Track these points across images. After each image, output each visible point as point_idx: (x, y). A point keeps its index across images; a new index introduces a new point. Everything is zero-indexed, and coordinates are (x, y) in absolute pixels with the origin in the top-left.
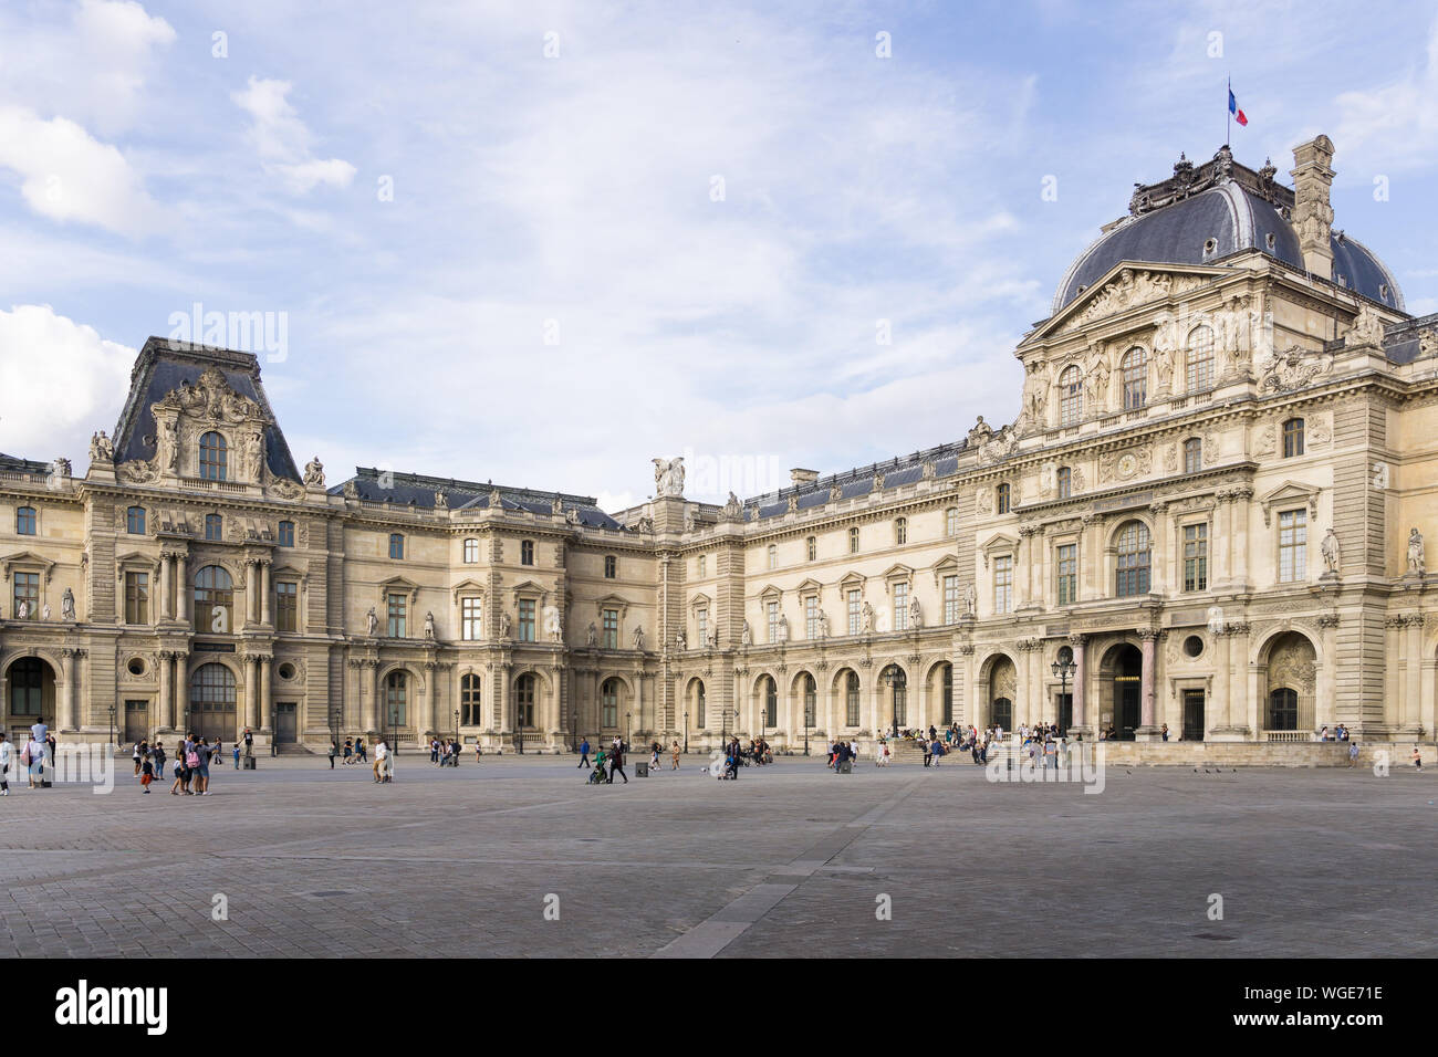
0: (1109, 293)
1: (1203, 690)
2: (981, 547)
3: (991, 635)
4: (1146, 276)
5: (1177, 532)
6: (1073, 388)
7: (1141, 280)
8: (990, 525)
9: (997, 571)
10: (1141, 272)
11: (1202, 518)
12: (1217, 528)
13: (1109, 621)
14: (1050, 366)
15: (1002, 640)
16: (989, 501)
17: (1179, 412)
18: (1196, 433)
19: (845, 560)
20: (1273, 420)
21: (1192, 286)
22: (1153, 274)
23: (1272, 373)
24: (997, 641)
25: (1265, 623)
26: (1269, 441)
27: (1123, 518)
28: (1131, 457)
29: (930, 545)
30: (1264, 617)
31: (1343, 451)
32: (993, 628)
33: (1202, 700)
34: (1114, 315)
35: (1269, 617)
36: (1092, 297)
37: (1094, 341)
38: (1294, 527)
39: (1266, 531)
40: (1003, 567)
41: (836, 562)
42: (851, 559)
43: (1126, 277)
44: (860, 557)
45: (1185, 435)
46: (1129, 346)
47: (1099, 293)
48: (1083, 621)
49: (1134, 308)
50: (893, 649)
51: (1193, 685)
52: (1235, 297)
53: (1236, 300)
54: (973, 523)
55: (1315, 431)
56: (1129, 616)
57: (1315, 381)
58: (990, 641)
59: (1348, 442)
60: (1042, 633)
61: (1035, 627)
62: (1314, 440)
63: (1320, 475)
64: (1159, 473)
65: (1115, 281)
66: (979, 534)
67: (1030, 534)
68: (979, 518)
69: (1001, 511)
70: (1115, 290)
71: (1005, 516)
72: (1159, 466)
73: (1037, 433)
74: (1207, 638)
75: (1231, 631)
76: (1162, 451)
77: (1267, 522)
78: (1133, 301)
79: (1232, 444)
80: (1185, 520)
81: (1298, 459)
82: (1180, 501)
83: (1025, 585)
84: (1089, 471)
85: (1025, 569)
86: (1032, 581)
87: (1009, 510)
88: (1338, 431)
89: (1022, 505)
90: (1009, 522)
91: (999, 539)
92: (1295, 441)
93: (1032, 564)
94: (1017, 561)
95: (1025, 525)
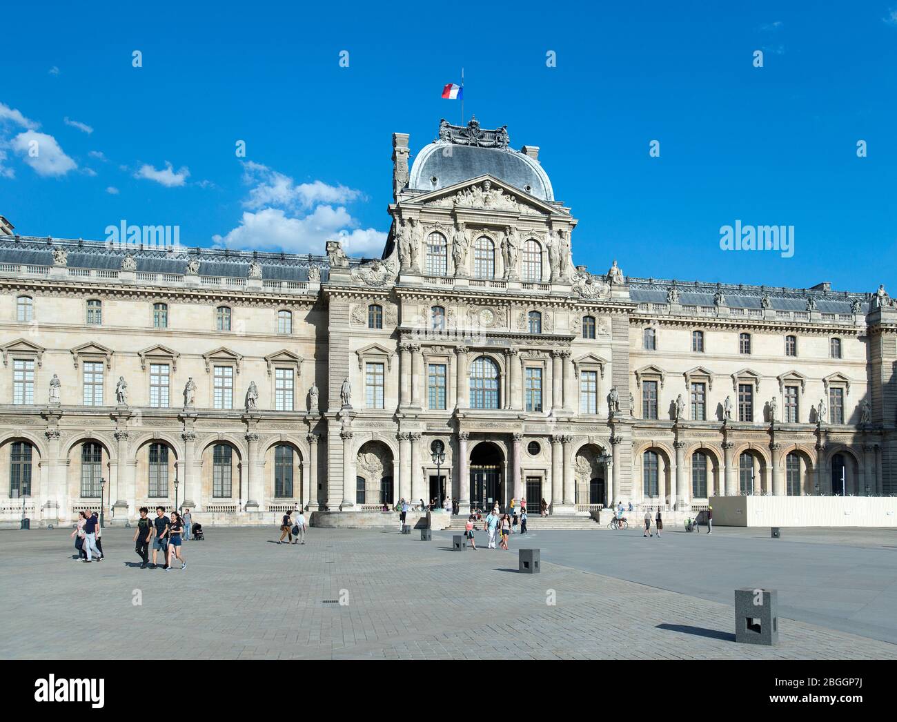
0: (472, 191)
1: (540, 478)
2: (356, 351)
3: (371, 425)
4: (501, 191)
5: (522, 370)
6: (437, 248)
7: (499, 193)
8: (364, 335)
10: (498, 187)
11: (540, 364)
13: (491, 425)
14: (421, 225)
15: (382, 430)
16: (362, 315)
17: (525, 291)
18: (538, 308)
19: (147, 332)
20: (579, 314)
21: (532, 212)
23: (576, 284)
24: (375, 430)
25: (579, 437)
26: (577, 326)
27: (481, 354)
28: (489, 312)
29: (261, 337)
30: (579, 434)
31: (618, 342)
32: (371, 418)
33: (540, 484)
34: (478, 209)
35: (583, 434)
36: (461, 190)
37: (462, 221)
38: (588, 381)
39: (576, 381)
40: (372, 371)
41: (135, 331)
42: (157, 332)
43: (488, 185)
44: (168, 332)
45: (531, 308)
46: (482, 234)
47: (466, 188)
48: (471, 423)
49: (494, 210)
50: (224, 426)
51: (535, 473)
52: (560, 230)
54: (347, 330)
55: (603, 327)
56: (507, 423)
57: (602, 298)
58: (369, 430)
59: (620, 338)
60: (422, 427)
61: (416, 422)
62: (602, 332)
63: (605, 354)
64: (515, 330)
65: (477, 185)
66: (352, 340)
67: (411, 349)
68: (353, 328)
69: (371, 326)
70: (478, 191)
71: (379, 331)
72: (514, 324)
73: (416, 273)
74: (544, 443)
75: (563, 440)
76: (516, 313)
77: (576, 375)
78: (493, 205)
79: (562, 322)
80: (529, 364)
81: (592, 341)
82: (527, 350)
83: (405, 389)
84: (460, 313)
85: (405, 377)
86: (411, 387)
87: (379, 326)
88: (614, 330)
89: (404, 326)
90: (382, 336)
91: (375, 348)
92: (589, 329)
93: (411, 373)
94: (390, 368)
95: (406, 342)
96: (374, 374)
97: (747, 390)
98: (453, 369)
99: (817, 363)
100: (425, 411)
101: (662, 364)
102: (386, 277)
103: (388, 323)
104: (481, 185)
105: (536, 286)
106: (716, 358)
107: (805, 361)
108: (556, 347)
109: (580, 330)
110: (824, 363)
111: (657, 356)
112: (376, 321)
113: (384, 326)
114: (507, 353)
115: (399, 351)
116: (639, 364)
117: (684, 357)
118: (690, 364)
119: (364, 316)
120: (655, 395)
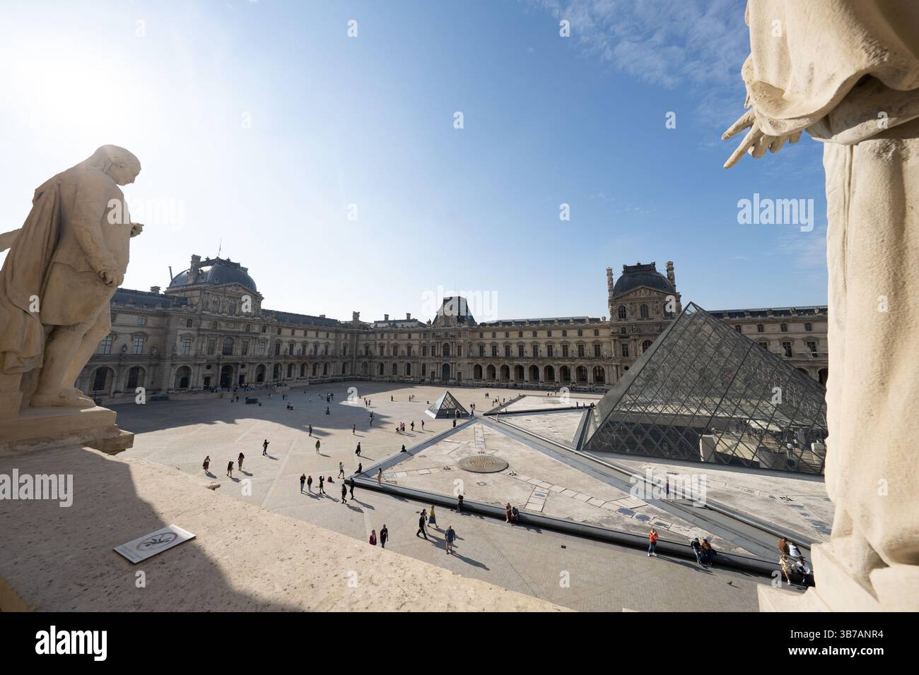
3: (184, 361)
13: (229, 360)
15: (188, 362)
21: (251, 294)
24: (185, 363)
25: (258, 363)
29: (130, 326)
30: (258, 361)
32: (184, 359)
33: (244, 377)
34: (234, 292)
43: (237, 286)
48: (222, 360)
51: (243, 374)
52: (259, 301)
54: (177, 327)
55: (268, 329)
56: (235, 359)
58: (183, 363)
60: (204, 361)
63: (268, 337)
64: (241, 330)
66: (179, 330)
67: (202, 335)
68: (182, 327)
69: (187, 326)
70: (233, 287)
71: (190, 328)
73: (209, 310)
74: (247, 365)
75: (253, 364)
76: (242, 325)
77: (259, 344)
78: (239, 291)
79: (256, 329)
82: (244, 336)
83: (199, 348)
84: (223, 324)
85: (200, 345)
86: (202, 347)
87: (191, 326)
88: (272, 330)
89: (202, 327)
90: (192, 330)
91: (189, 334)
92: (264, 331)
93: (202, 343)
94: (193, 341)
95: (202, 333)
96: (187, 343)
97: (304, 346)
98: (218, 342)
100: (207, 355)
101: (283, 339)
102: (196, 310)
103: (194, 326)
104: (235, 285)
106: (297, 337)
108: (254, 336)
109: (261, 330)
111: (281, 336)
112: (189, 324)
114: (237, 337)
115: (199, 335)
116: (276, 339)
117: (288, 337)
118: (289, 339)
119: (185, 322)
120: (279, 347)
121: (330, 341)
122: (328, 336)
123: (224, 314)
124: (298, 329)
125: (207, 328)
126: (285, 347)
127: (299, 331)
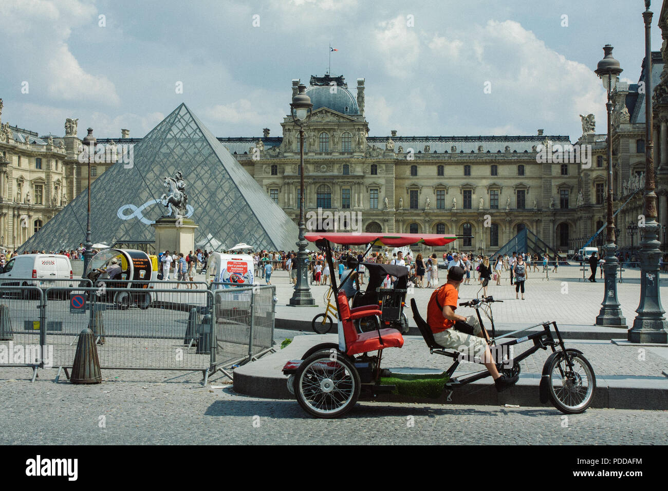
0: (317, 115)
2: (266, 185)
4: (330, 114)
5: (341, 190)
7: (328, 114)
8: (269, 178)
9: (271, 194)
10: (329, 112)
11: (349, 187)
12: (353, 191)
14: (294, 131)
17: (342, 156)
18: (347, 163)
20: (369, 164)
21: (345, 121)
22: (332, 113)
23: (368, 151)
26: (367, 170)
27: (321, 184)
28: (325, 166)
30: (367, 217)
31: (388, 176)
34: (320, 122)
35: (369, 217)
36: (312, 114)
38: (374, 194)
39: (367, 194)
40: (273, 192)
43: (324, 112)
45: (344, 163)
46: (323, 132)
47: (314, 114)
49: (327, 122)
53: (359, 128)
54: (263, 176)
55: (380, 169)
62: (380, 172)
63: (382, 181)
64: (336, 173)
65: (319, 112)
66: (264, 181)
67: (288, 184)
69: (272, 174)
70: (319, 114)
71: (275, 176)
72: (336, 171)
76: (337, 166)
77: (367, 192)
78: (326, 120)
79: (358, 169)
80: (343, 187)
81: (375, 176)
82: (342, 182)
83: (286, 200)
84: (311, 167)
85: (286, 195)
86: (289, 199)
87: (276, 174)
88: (387, 171)
89: (286, 174)
90: (277, 178)
91: (274, 183)
92: (374, 170)
93: (289, 194)
94: (280, 192)
95: (287, 181)
96: (274, 194)
97: (467, 193)
98: (308, 191)
99: (510, 178)
100: (295, 209)
101: (421, 182)
102: (279, 154)
105: (346, 154)
106: (450, 178)
107: (502, 178)
108: (356, 180)
109: (369, 171)
110: (513, 178)
111: (418, 179)
112: (274, 172)
113: (278, 174)
114: (333, 183)
115: (285, 184)
116: (407, 183)
117: (433, 178)
118: (436, 182)
119: (269, 170)
120: (417, 197)
121: (527, 182)
122: (521, 171)
123: (310, 154)
124: (450, 164)
125: (291, 174)
126: (427, 198)
127: (453, 167)
